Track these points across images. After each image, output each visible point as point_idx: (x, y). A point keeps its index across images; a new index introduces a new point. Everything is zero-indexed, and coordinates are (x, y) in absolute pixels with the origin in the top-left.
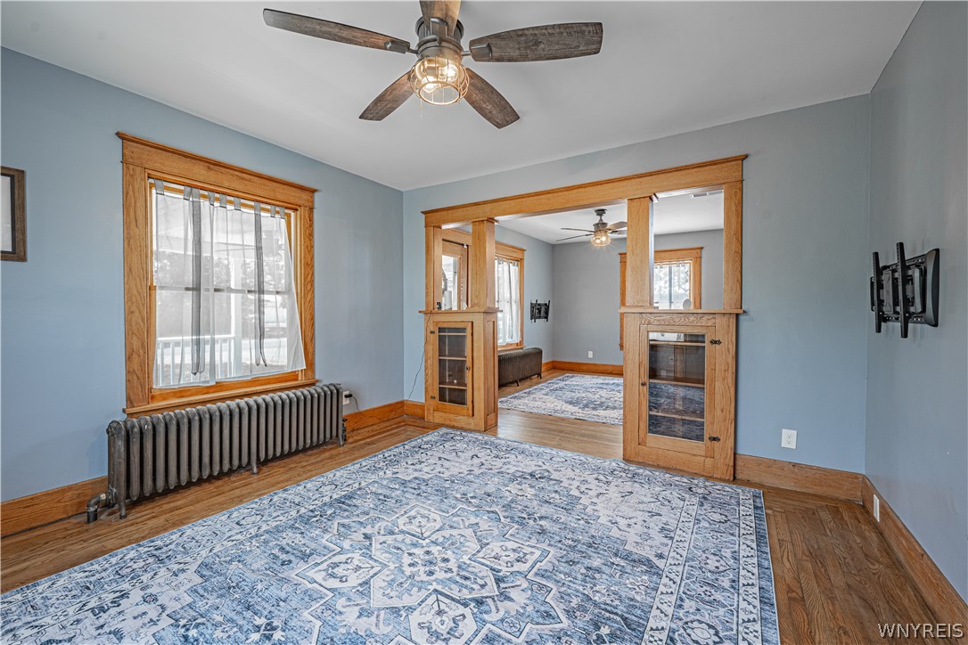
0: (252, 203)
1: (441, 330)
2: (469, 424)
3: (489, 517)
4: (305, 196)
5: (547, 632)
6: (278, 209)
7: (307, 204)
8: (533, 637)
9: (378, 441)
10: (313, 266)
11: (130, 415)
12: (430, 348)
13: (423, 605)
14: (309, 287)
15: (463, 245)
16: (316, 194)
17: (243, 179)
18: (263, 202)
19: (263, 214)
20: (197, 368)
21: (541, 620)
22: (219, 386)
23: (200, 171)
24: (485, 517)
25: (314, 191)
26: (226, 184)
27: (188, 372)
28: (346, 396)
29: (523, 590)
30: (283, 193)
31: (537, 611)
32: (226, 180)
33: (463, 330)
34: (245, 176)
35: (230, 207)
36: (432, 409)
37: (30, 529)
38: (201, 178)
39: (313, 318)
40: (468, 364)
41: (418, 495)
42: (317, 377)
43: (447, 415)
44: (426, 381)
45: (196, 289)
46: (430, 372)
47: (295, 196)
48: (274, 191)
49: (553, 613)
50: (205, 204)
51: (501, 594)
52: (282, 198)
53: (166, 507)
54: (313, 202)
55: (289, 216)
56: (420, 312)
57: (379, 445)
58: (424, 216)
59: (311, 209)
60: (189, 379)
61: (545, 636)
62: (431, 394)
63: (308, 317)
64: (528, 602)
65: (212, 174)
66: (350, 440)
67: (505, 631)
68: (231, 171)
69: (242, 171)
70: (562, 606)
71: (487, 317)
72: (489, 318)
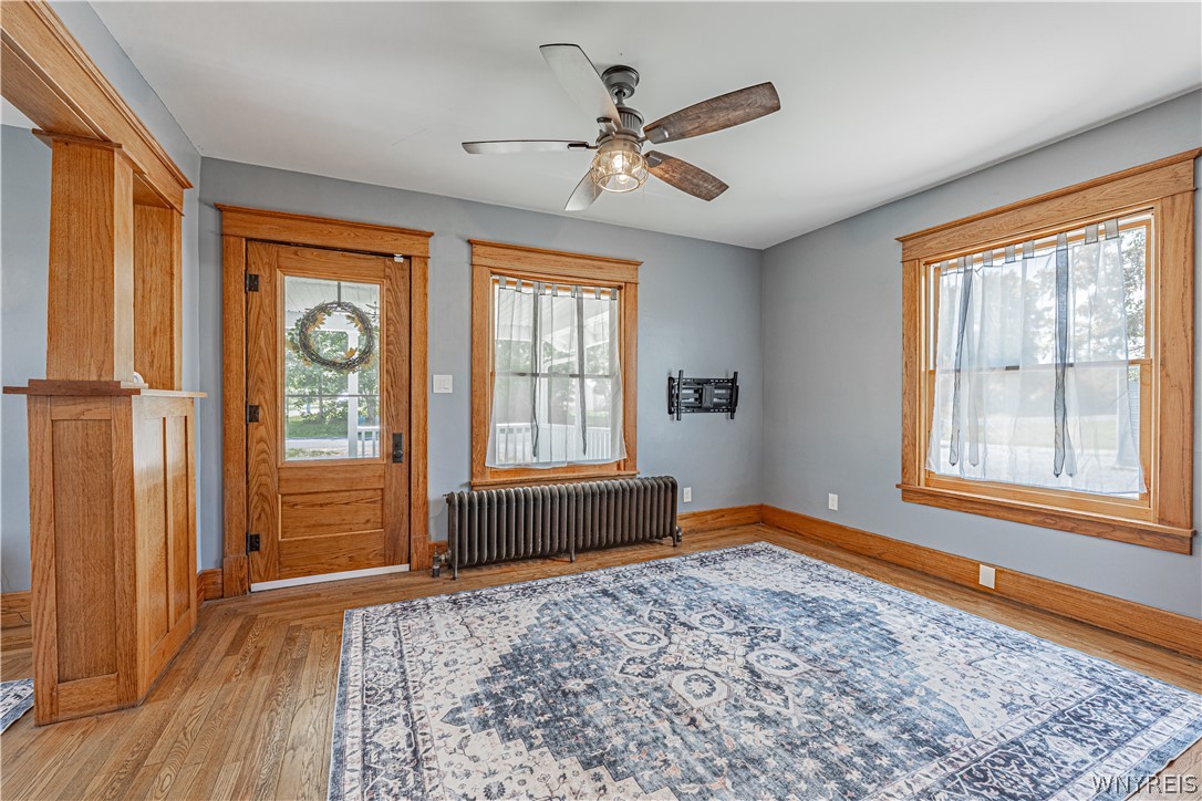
15: (392, 256)
71: (56, 410)
72: (64, 410)
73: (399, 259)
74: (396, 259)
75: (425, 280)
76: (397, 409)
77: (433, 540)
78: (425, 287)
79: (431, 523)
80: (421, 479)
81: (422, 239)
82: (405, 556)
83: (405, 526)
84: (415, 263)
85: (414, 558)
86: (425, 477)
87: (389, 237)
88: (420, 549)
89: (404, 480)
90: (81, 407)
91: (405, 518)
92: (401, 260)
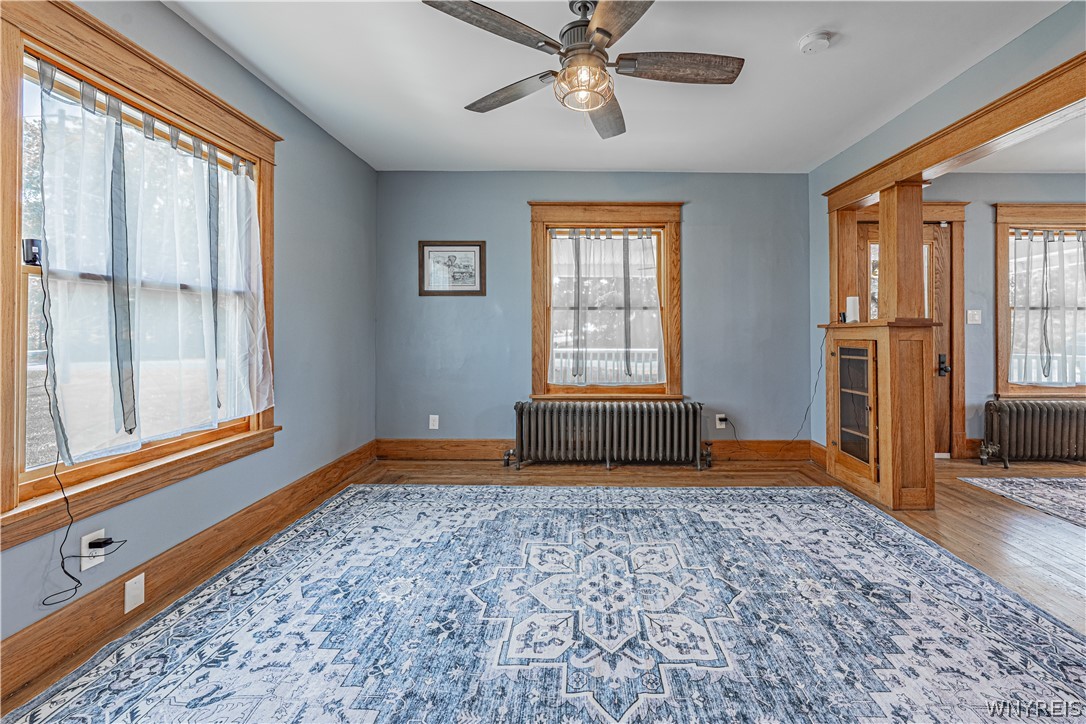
0: (621, 230)
1: (843, 351)
2: (874, 492)
3: (721, 593)
4: (671, 211)
5: (592, 713)
6: (644, 230)
7: (672, 219)
8: (577, 704)
9: (741, 477)
10: (680, 280)
11: (534, 399)
12: (831, 374)
13: (555, 614)
14: (675, 301)
15: (939, 223)
16: (684, 207)
17: (613, 211)
18: (630, 227)
19: (630, 237)
20: (577, 372)
21: (606, 702)
22: (594, 388)
23: (578, 215)
24: (717, 591)
25: (680, 205)
26: (598, 219)
27: (570, 373)
28: (721, 420)
29: (634, 669)
30: (647, 214)
31: (614, 693)
32: (598, 216)
33: (863, 352)
34: (613, 208)
35: (603, 237)
36: (833, 459)
37: (485, 460)
38: (579, 219)
39: (680, 333)
40: (871, 403)
41: (691, 538)
42: (685, 393)
43: (848, 472)
44: (828, 419)
45: (576, 308)
46: (831, 407)
47: (659, 214)
48: (640, 214)
49: (623, 708)
50: (582, 238)
51: (614, 655)
52: (647, 219)
53: (541, 472)
54: (680, 216)
55: (659, 234)
56: (819, 326)
57: (735, 481)
58: (827, 198)
59: (679, 224)
60: (571, 380)
61: (585, 713)
62: (832, 438)
63: (675, 331)
64: (623, 680)
65: (587, 213)
66: (715, 468)
67: (568, 679)
68: (602, 207)
69: (610, 204)
70: (643, 713)
71: (901, 334)
72: (904, 335)
73: (944, 225)
74: (942, 225)
75: (963, 238)
76: (942, 336)
77: (968, 437)
78: (962, 244)
79: (967, 423)
80: (961, 389)
81: (960, 208)
82: (947, 447)
83: (947, 423)
84: (956, 228)
85: (956, 450)
86: (964, 388)
87: (937, 209)
88: (960, 443)
89: (947, 390)
90: (911, 333)
91: (948, 418)
92: (946, 225)
